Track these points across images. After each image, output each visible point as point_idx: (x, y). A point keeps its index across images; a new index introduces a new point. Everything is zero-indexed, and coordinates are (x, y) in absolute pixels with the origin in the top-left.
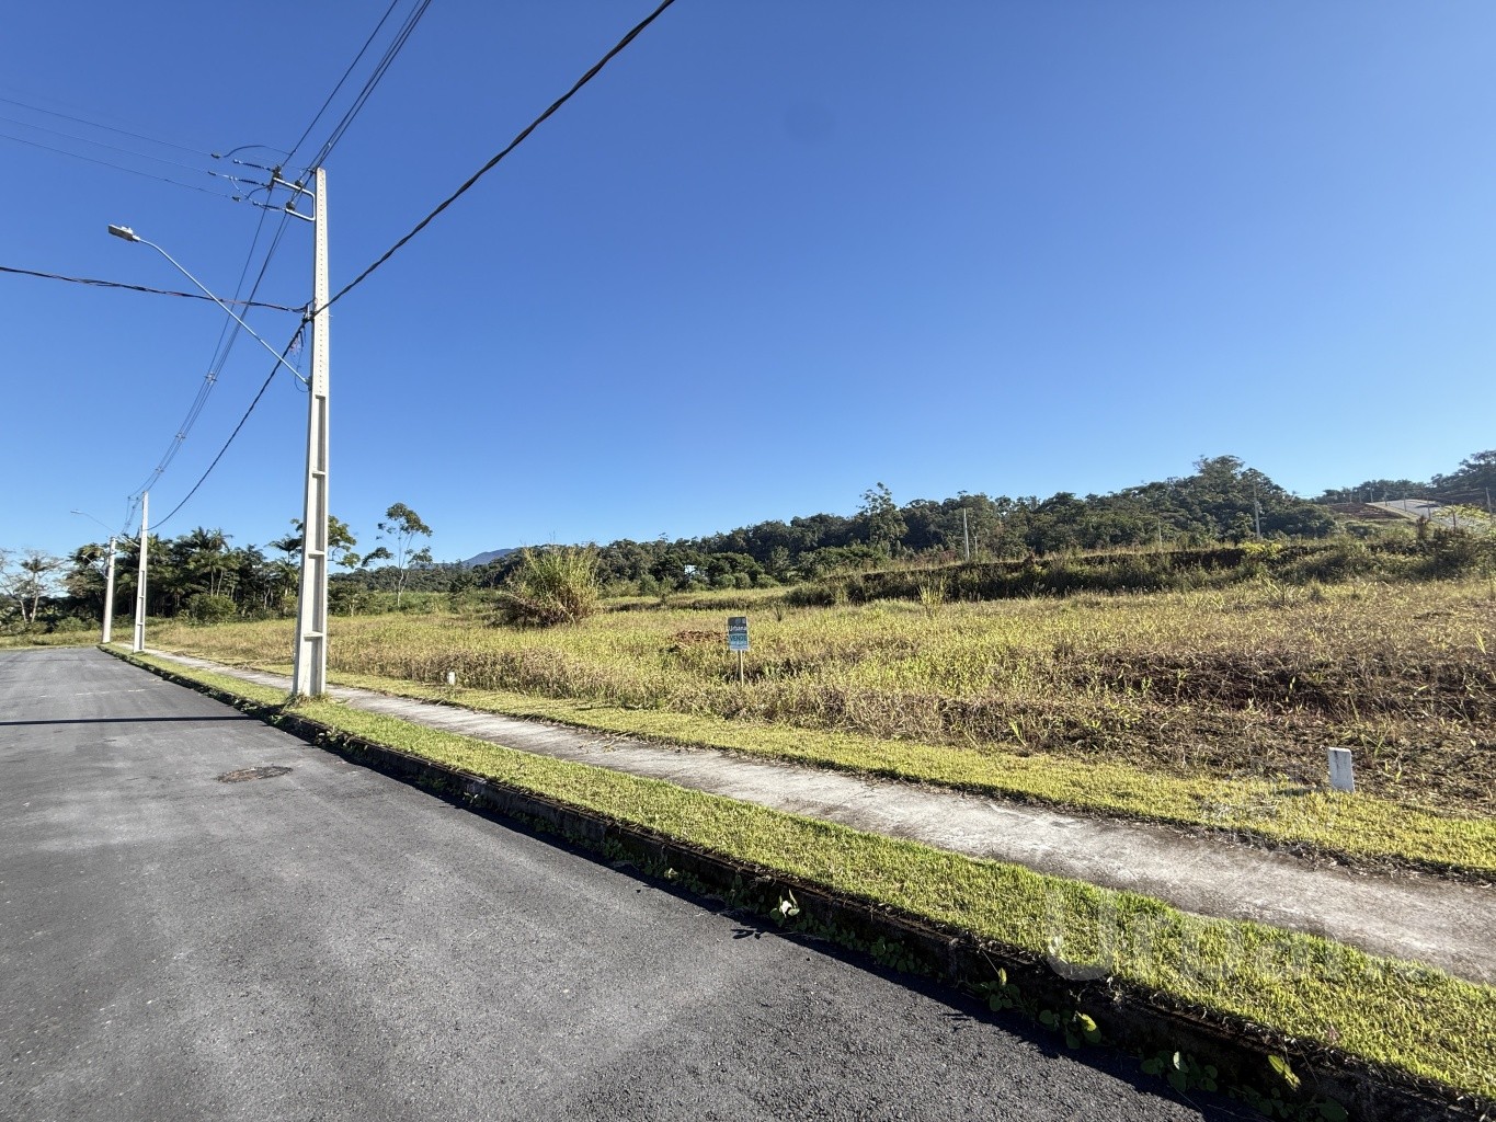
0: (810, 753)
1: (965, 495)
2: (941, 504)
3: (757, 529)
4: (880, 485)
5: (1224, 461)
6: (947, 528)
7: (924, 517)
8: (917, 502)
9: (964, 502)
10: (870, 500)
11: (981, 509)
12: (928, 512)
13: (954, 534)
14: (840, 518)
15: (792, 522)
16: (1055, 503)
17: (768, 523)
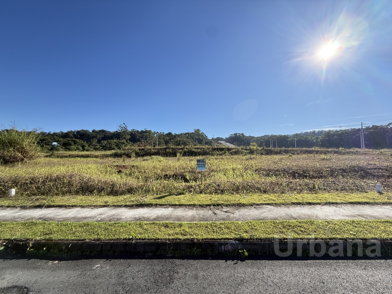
0: (305, 201)
1: (146, 130)
2: (140, 131)
3: (78, 132)
4: (124, 124)
5: (198, 130)
6: (142, 138)
7: (135, 134)
8: (133, 130)
9: (146, 132)
10: (121, 127)
11: (150, 134)
12: (136, 133)
13: (143, 139)
14: (109, 131)
15: (92, 131)
16: (168, 134)
17: (83, 130)
